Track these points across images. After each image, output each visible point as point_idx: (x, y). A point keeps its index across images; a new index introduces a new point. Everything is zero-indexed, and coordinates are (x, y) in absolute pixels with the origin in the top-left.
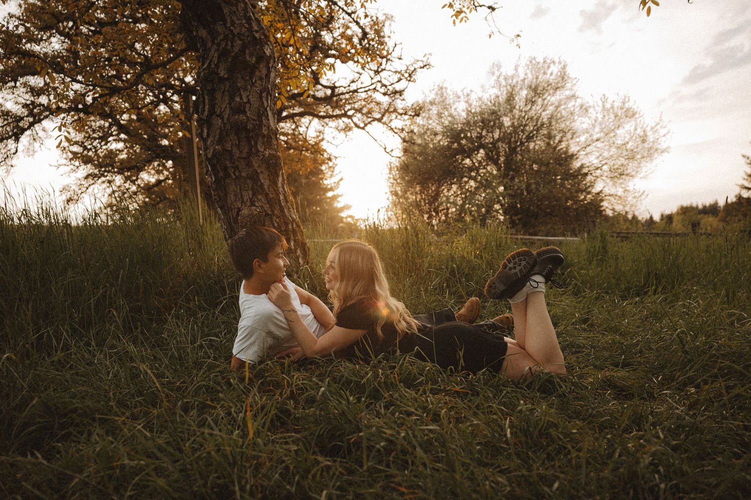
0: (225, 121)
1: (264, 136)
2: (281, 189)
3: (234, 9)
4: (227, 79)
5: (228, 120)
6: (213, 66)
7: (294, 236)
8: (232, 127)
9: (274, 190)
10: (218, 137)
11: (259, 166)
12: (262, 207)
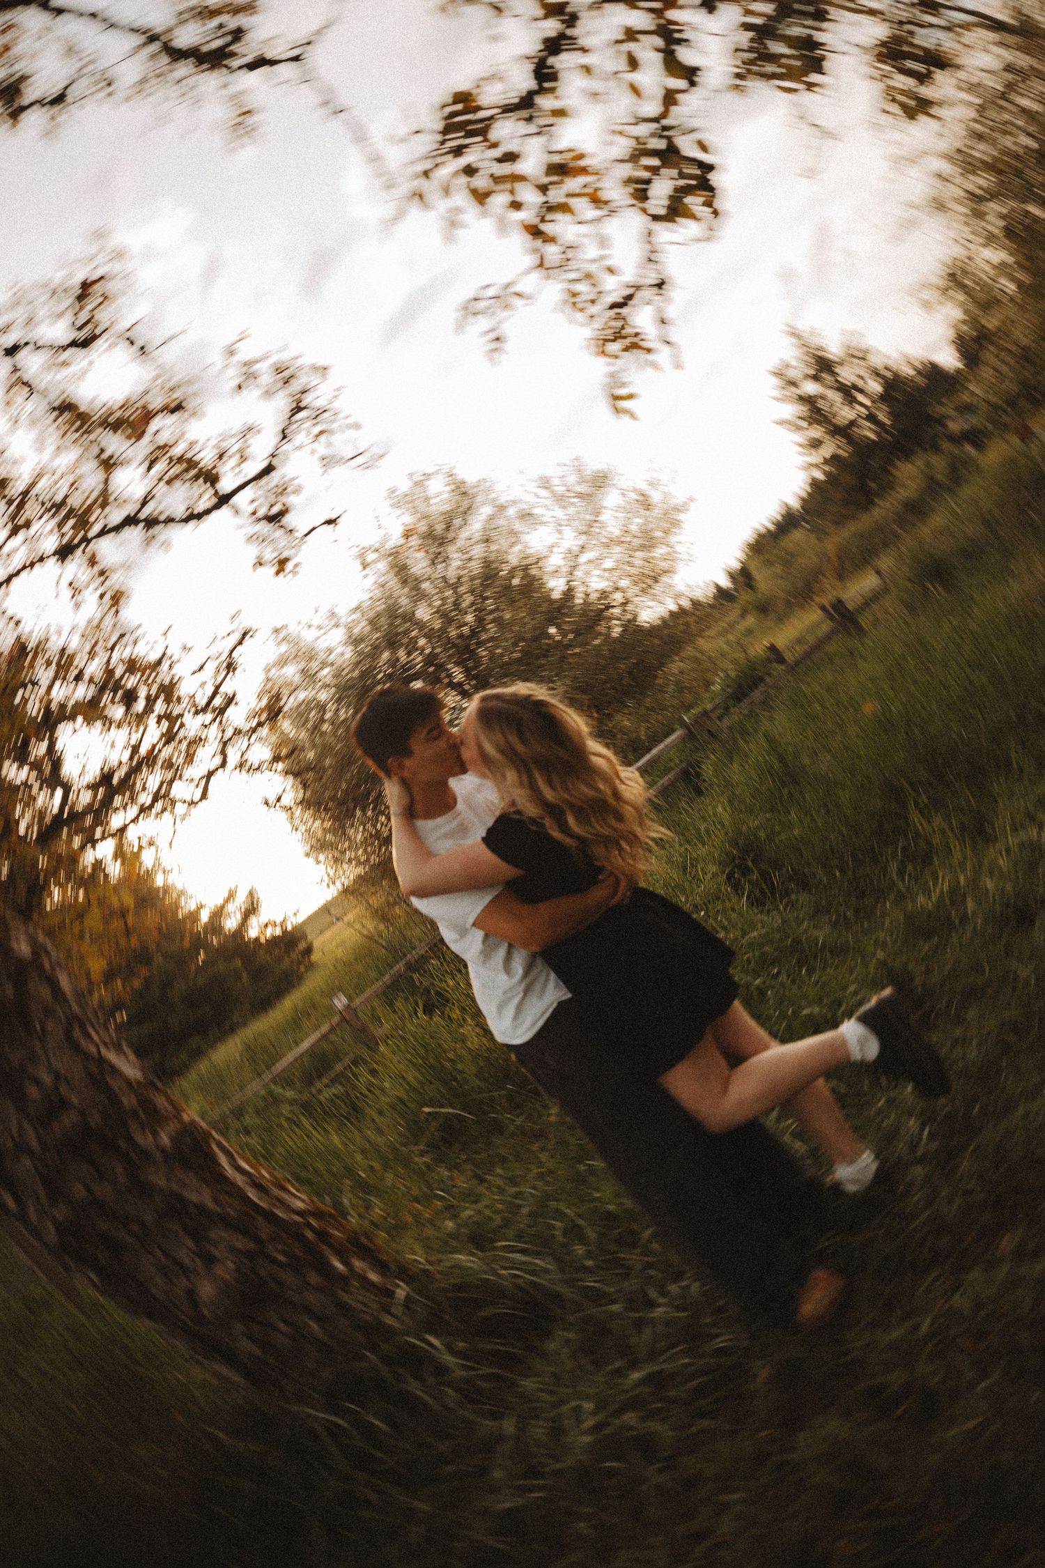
0: (38, 1151)
5: (43, 1144)
7: (329, 1245)
8: (61, 1154)
9: (228, 1194)
10: (43, 1192)
11: (168, 1179)
12: (232, 1249)
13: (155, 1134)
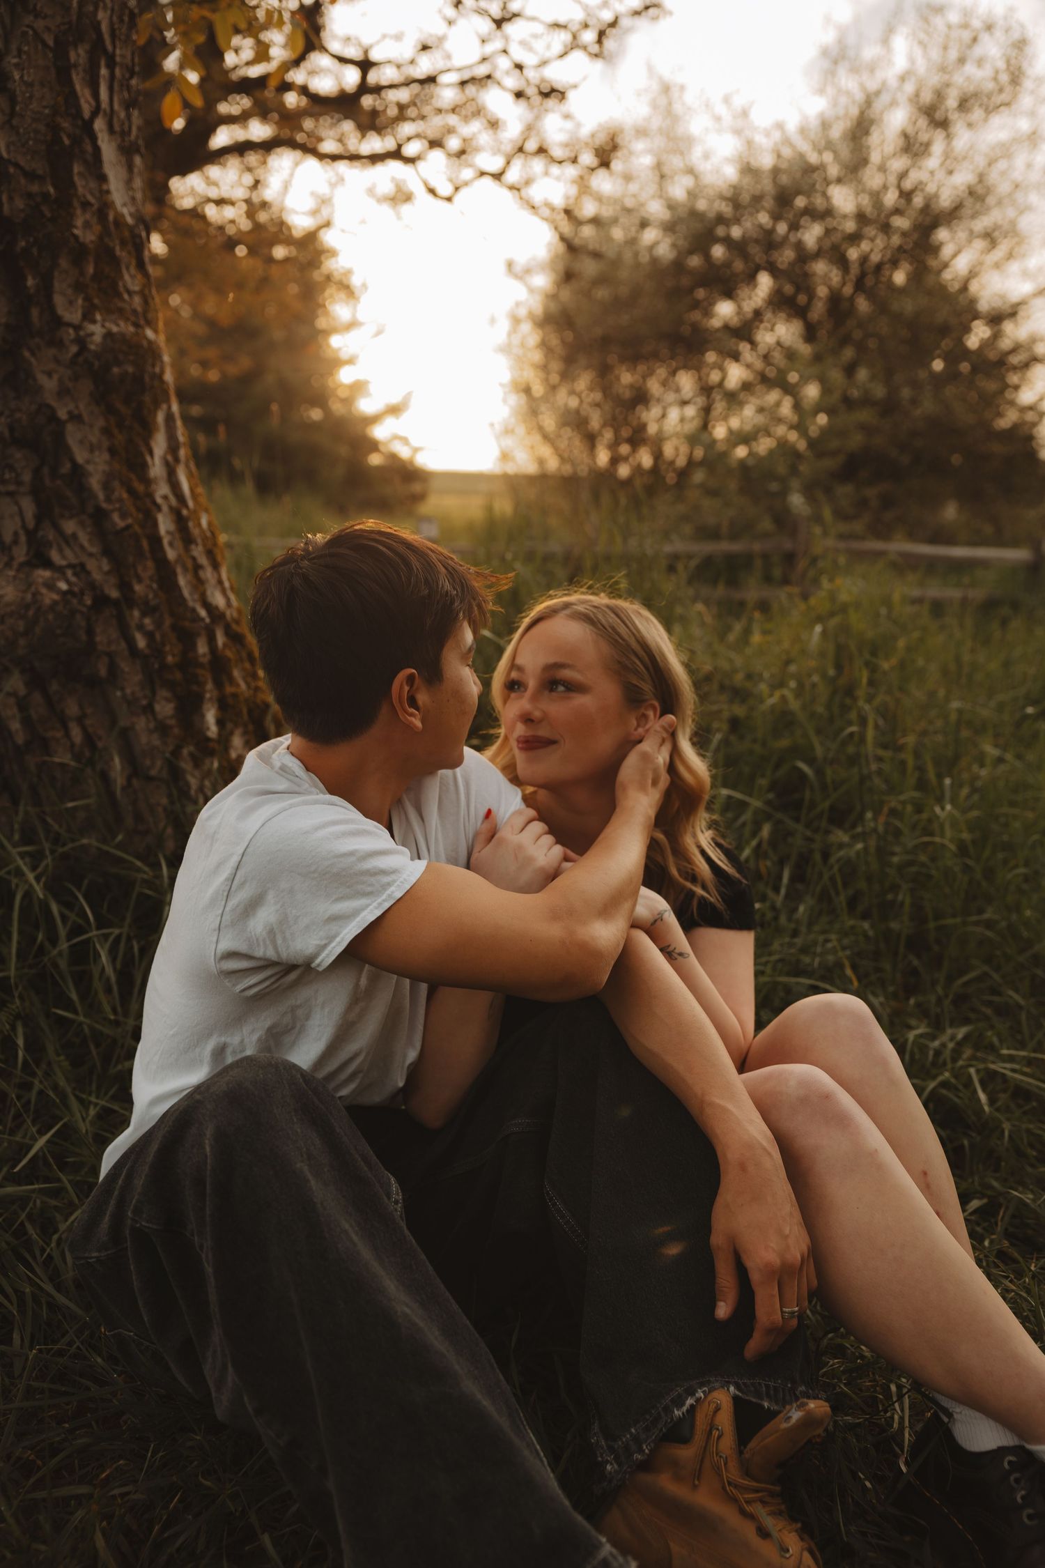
1: (79, 254)
2: (162, 490)
7: (219, 685)
9: (132, 492)
11: (63, 392)
12: (80, 569)
13: (88, 316)
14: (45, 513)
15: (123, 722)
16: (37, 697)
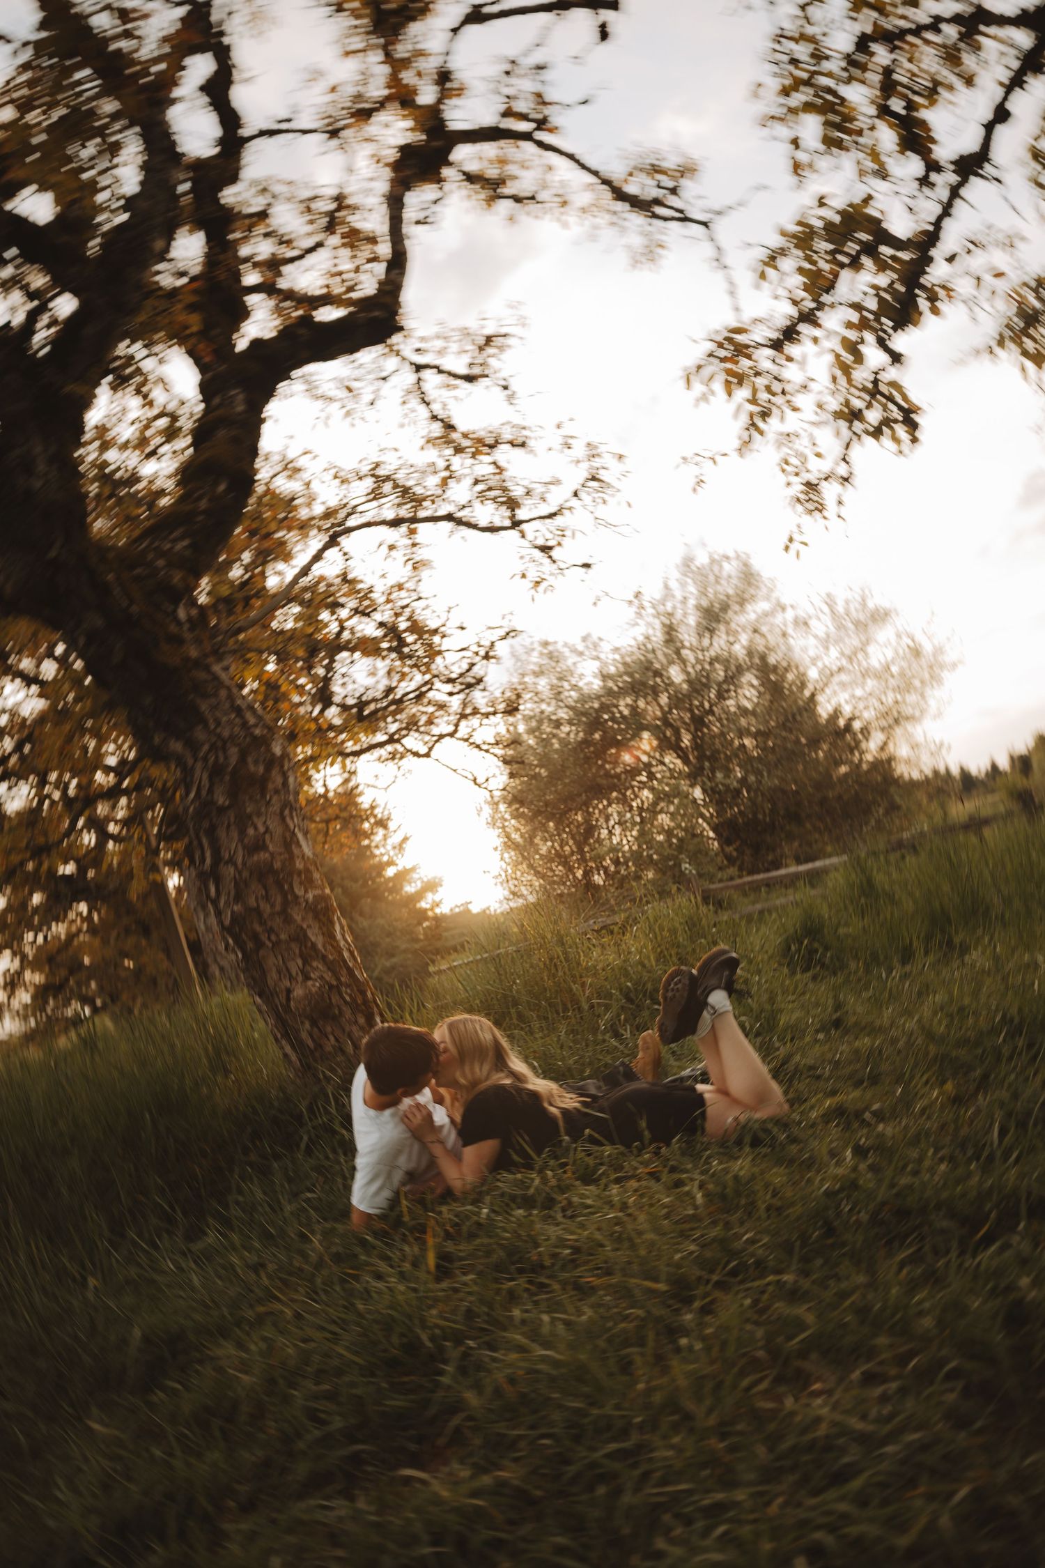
0: (240, 866)
1: (299, 873)
2: (342, 943)
3: (213, 701)
4: (229, 807)
5: (244, 864)
6: (204, 793)
8: (251, 874)
9: (333, 947)
10: (233, 893)
11: (303, 919)
12: (322, 978)
13: (306, 891)
14: (305, 962)
15: (347, 1029)
16: (316, 1030)
